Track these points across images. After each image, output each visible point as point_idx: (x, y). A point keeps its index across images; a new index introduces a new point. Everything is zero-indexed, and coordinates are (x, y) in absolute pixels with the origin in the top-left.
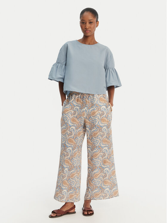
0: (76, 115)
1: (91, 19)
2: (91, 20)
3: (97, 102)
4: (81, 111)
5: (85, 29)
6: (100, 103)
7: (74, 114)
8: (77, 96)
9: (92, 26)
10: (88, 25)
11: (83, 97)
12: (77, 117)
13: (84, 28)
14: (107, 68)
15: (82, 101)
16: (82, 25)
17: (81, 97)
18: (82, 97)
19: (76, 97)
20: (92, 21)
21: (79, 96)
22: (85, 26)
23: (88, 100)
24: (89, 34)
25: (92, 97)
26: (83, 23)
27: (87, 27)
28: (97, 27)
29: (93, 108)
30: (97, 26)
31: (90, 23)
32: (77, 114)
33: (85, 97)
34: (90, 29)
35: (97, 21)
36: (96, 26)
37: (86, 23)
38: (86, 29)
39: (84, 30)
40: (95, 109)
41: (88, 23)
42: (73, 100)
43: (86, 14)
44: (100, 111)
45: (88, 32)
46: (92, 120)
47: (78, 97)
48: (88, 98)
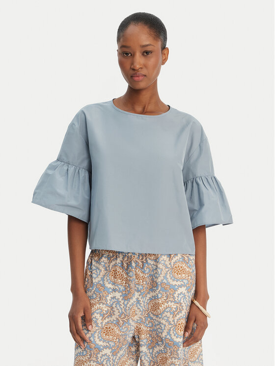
0: (114, 318)
1: (147, 43)
2: (147, 45)
3: (165, 277)
4: (128, 306)
5: (132, 72)
6: (173, 281)
7: (111, 315)
8: (113, 263)
9: (151, 61)
10: (139, 60)
11: (129, 264)
12: (118, 323)
13: (128, 67)
14: (191, 177)
15: (127, 274)
16: (124, 60)
17: (122, 265)
18: (125, 265)
19: (109, 266)
20: (149, 49)
21: (119, 261)
22: (132, 64)
23: (143, 272)
24: (142, 85)
25: (152, 262)
26: (126, 53)
27: (138, 67)
28: (163, 63)
29: (154, 294)
30: (164, 61)
31: (146, 53)
32: (117, 313)
33: (134, 264)
34: (144, 72)
35: (164, 48)
36: (161, 61)
37: (133, 55)
38: (134, 70)
39: (130, 73)
40: (160, 296)
41: (138, 55)
42: (104, 276)
43: (133, 29)
44: (172, 301)
45: (141, 78)
46: (153, 325)
47: (115, 265)
48: (142, 268)
